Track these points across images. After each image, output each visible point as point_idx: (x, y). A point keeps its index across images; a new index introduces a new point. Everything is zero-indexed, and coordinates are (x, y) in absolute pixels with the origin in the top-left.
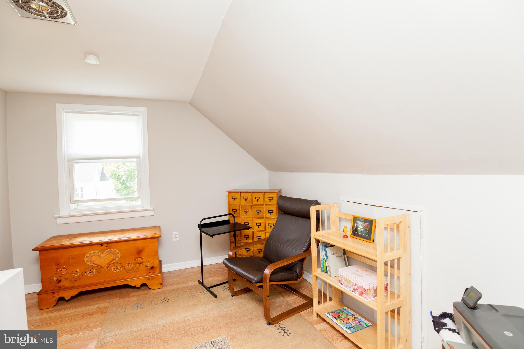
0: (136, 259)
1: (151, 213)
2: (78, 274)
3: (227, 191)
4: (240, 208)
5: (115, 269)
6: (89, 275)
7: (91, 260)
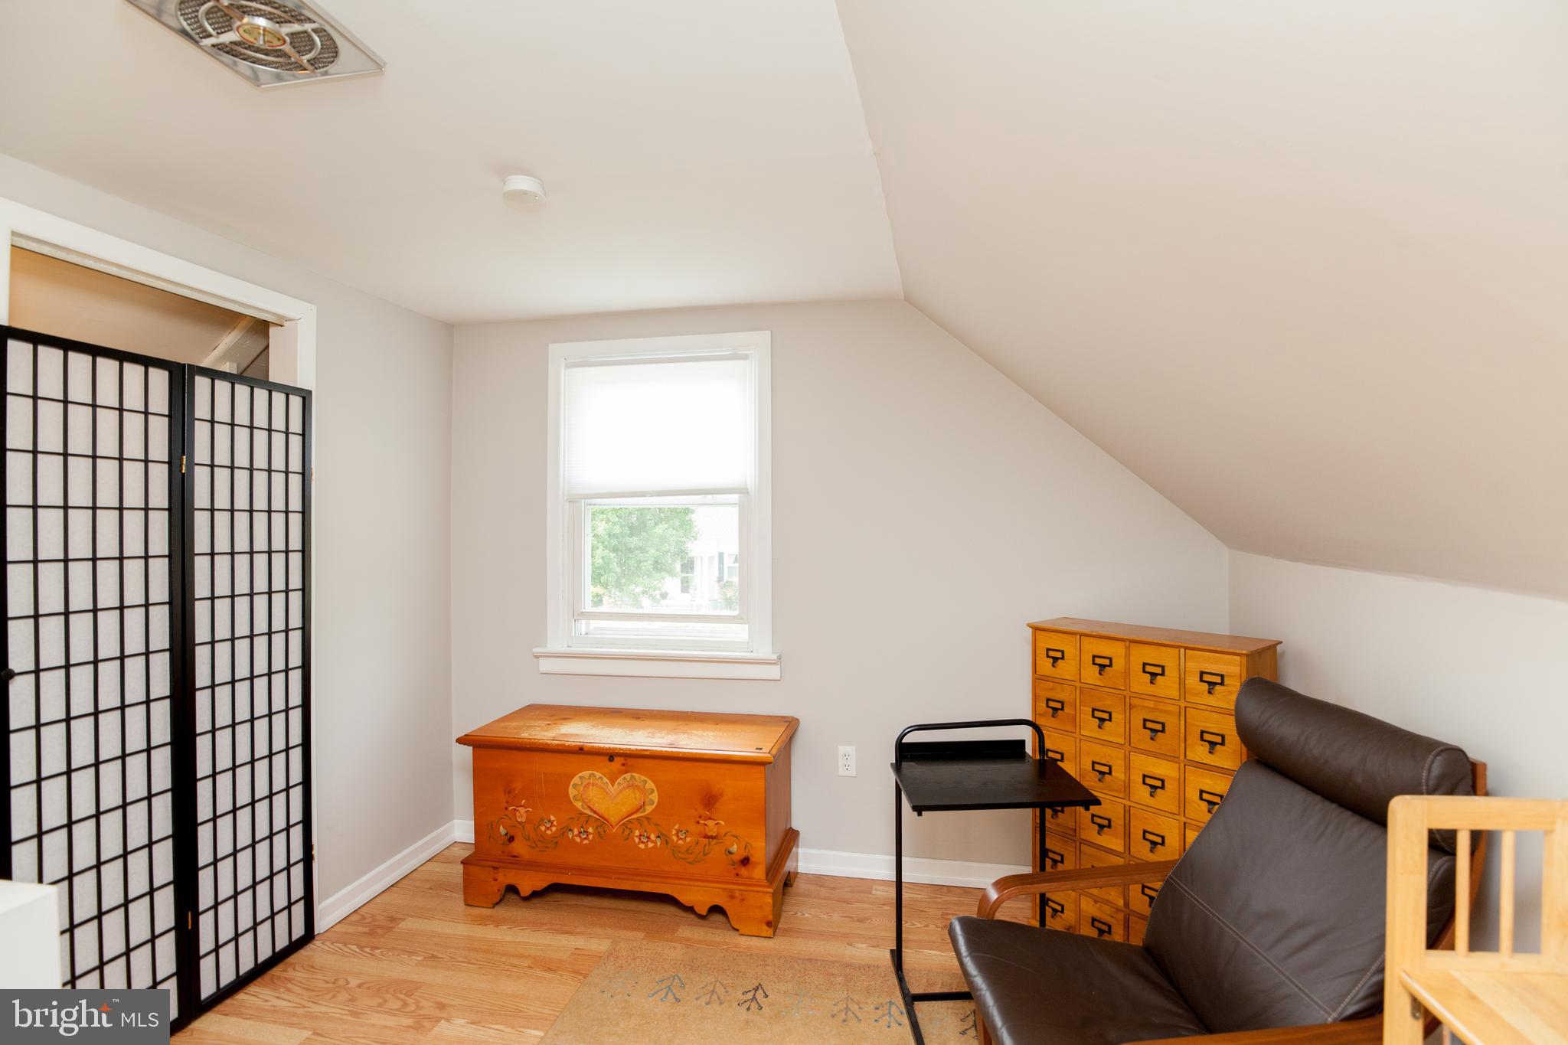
0: (698, 819)
1: (774, 672)
2: (554, 829)
3: (1029, 625)
4: (1078, 701)
5: (642, 838)
6: (578, 840)
7: (584, 797)
